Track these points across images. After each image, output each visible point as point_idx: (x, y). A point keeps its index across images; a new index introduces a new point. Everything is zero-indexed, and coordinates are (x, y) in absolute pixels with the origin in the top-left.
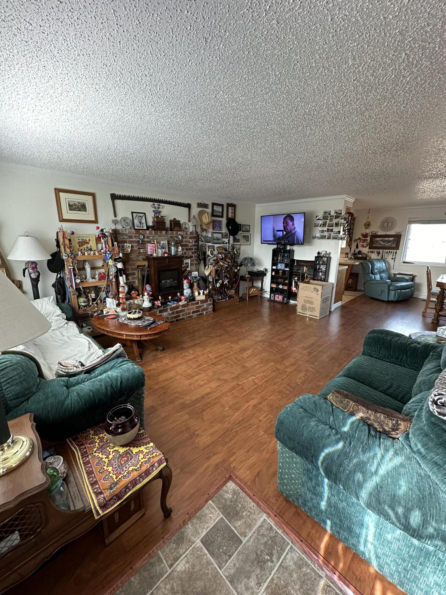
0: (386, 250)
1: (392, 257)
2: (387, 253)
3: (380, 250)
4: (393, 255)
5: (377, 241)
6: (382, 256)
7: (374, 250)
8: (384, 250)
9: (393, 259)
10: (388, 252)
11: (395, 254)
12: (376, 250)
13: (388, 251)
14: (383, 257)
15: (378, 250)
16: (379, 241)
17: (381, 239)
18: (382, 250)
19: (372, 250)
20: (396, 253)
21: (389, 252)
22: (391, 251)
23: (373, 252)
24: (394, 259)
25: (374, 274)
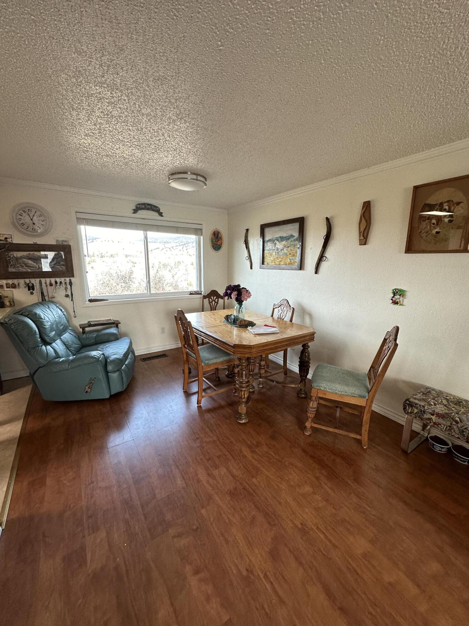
0: (48, 280)
1: (64, 293)
2: (51, 285)
3: (33, 281)
4: (66, 289)
5: (17, 259)
6: (42, 294)
7: (16, 281)
8: (43, 280)
9: (67, 296)
10: (53, 283)
11: (69, 287)
12: (22, 281)
13: (53, 280)
14: (45, 294)
15: (27, 281)
16: (21, 258)
17: (25, 253)
18: (38, 280)
19: (10, 282)
20: (71, 283)
21: (56, 282)
22: (58, 280)
23: (14, 286)
24: (71, 296)
25: (50, 344)
